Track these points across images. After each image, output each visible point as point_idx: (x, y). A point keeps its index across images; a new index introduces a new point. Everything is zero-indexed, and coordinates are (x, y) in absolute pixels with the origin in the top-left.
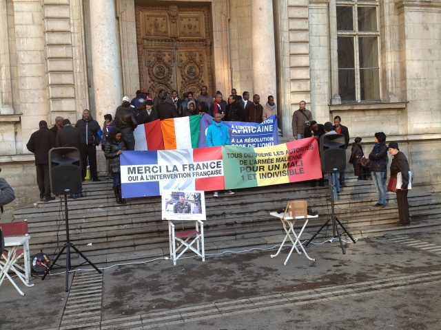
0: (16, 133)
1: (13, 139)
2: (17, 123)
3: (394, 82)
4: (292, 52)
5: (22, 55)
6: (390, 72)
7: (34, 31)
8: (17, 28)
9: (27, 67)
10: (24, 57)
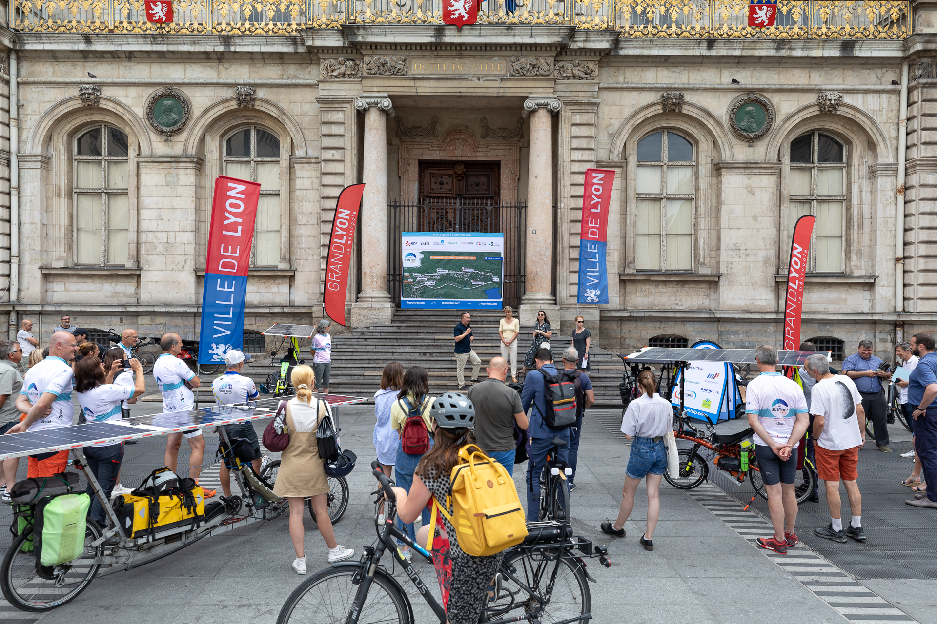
0: (290, 286)
1: (288, 291)
2: (292, 278)
3: (706, 252)
4: (572, 219)
5: (300, 217)
6: (702, 240)
7: (313, 195)
8: (298, 193)
9: (303, 227)
10: (301, 219)
